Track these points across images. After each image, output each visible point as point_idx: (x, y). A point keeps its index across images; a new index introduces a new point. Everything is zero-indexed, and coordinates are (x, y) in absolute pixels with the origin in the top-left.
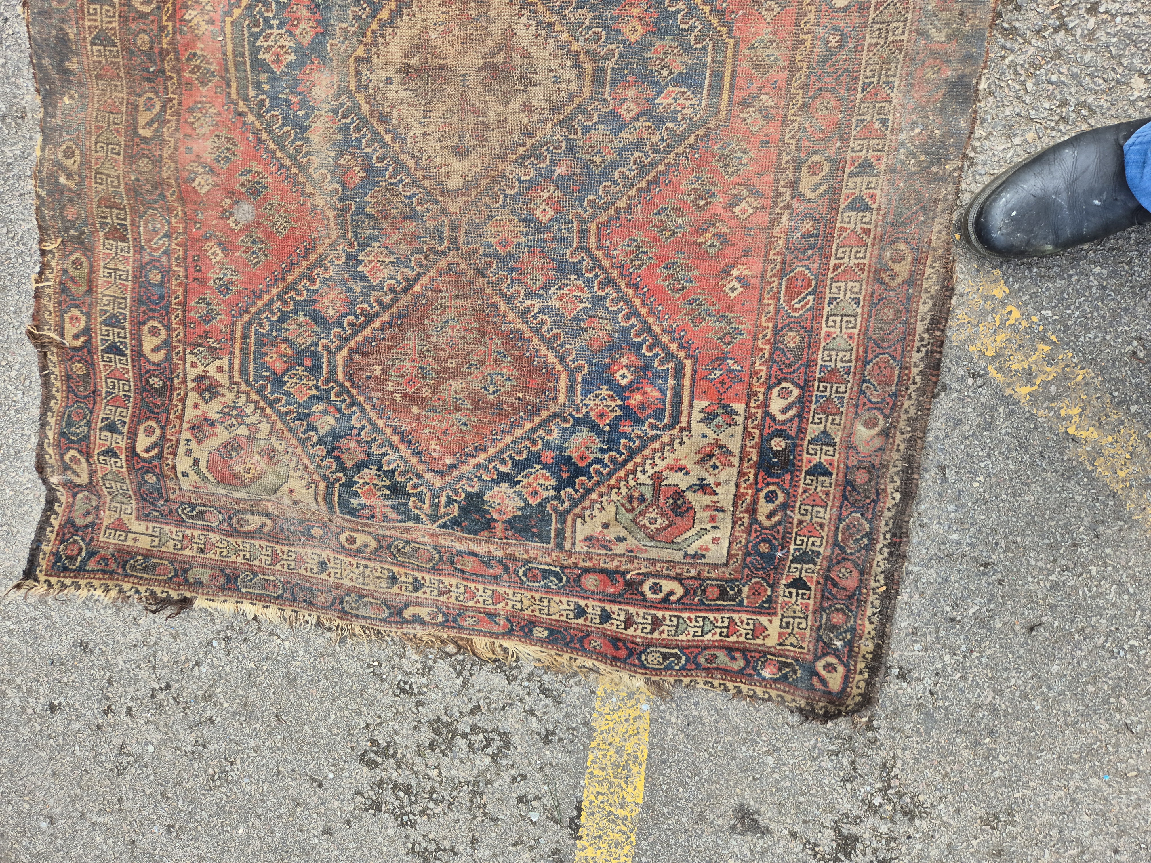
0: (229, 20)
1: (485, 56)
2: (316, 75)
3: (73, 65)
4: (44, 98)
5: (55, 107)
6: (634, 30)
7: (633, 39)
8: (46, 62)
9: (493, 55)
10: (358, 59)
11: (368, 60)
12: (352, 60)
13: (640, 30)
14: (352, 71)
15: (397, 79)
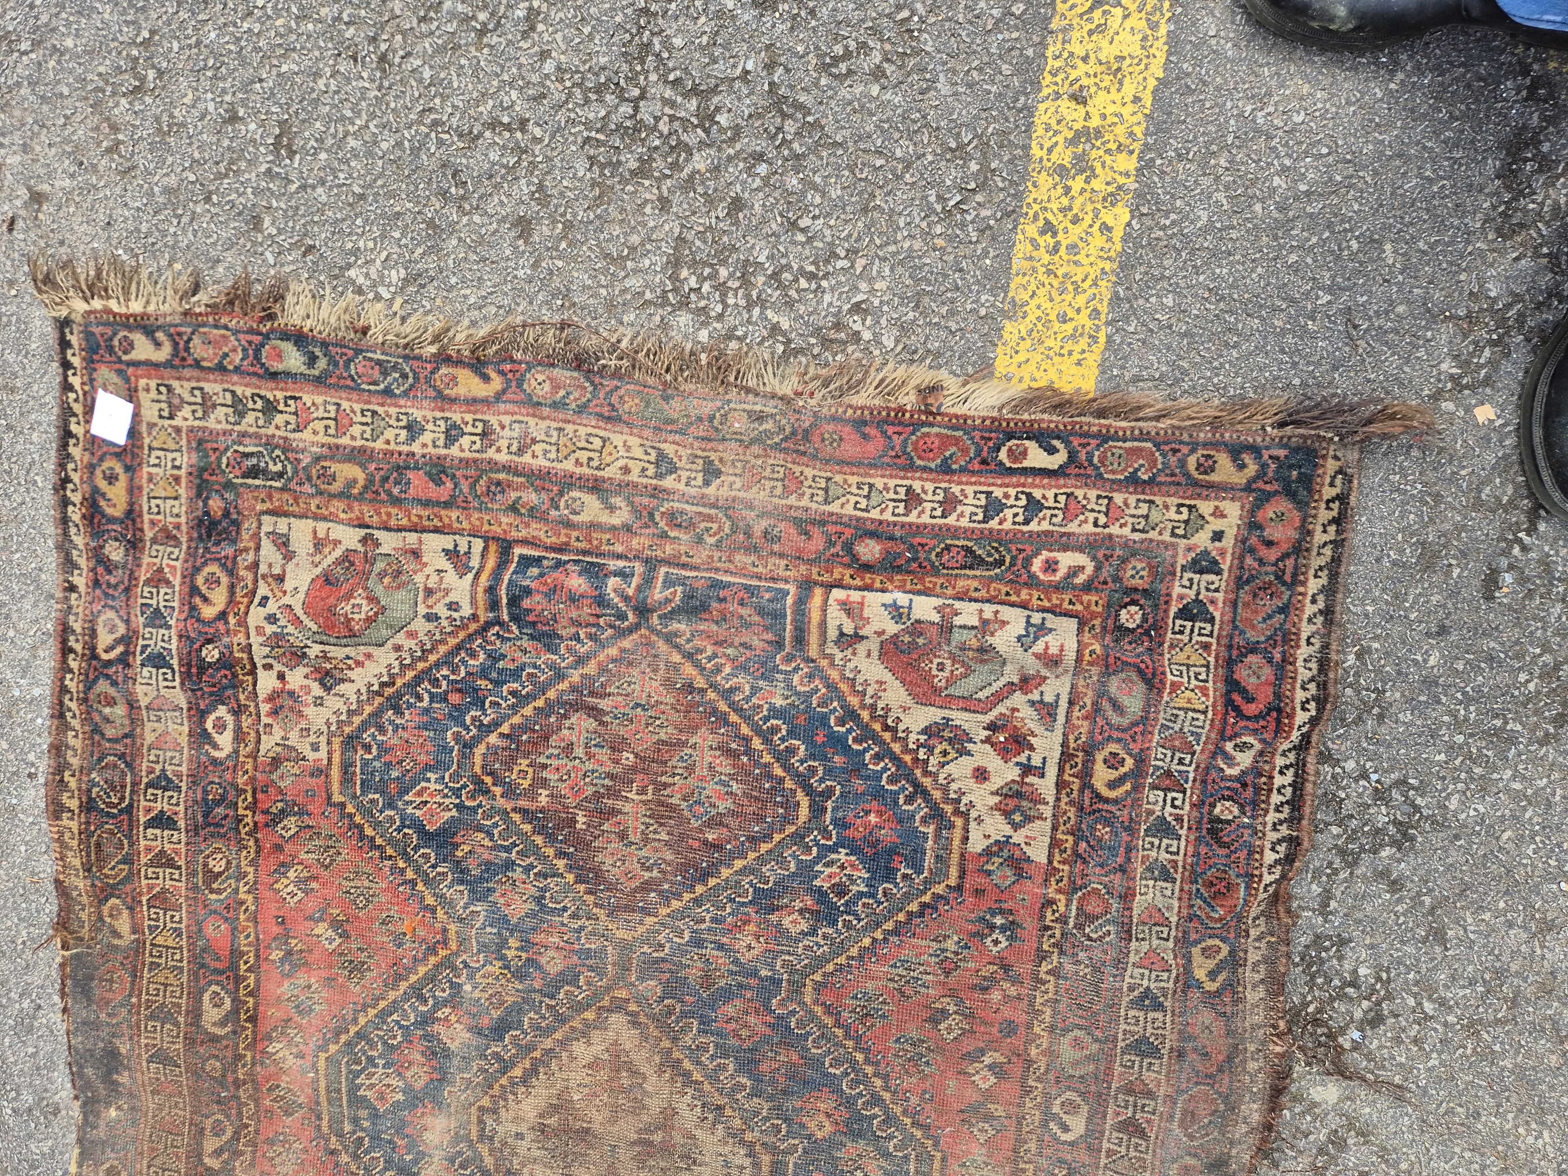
0: (323, 1055)
1: (639, 1131)
2: (428, 1120)
3: (123, 1078)
4: (84, 1105)
5: (98, 1115)
6: (821, 1127)
7: (819, 1135)
8: (89, 1071)
9: (648, 1131)
10: (481, 1109)
11: (495, 1112)
12: (473, 1110)
13: (828, 1128)
14: (474, 1119)
15: (529, 1136)
